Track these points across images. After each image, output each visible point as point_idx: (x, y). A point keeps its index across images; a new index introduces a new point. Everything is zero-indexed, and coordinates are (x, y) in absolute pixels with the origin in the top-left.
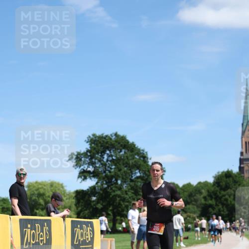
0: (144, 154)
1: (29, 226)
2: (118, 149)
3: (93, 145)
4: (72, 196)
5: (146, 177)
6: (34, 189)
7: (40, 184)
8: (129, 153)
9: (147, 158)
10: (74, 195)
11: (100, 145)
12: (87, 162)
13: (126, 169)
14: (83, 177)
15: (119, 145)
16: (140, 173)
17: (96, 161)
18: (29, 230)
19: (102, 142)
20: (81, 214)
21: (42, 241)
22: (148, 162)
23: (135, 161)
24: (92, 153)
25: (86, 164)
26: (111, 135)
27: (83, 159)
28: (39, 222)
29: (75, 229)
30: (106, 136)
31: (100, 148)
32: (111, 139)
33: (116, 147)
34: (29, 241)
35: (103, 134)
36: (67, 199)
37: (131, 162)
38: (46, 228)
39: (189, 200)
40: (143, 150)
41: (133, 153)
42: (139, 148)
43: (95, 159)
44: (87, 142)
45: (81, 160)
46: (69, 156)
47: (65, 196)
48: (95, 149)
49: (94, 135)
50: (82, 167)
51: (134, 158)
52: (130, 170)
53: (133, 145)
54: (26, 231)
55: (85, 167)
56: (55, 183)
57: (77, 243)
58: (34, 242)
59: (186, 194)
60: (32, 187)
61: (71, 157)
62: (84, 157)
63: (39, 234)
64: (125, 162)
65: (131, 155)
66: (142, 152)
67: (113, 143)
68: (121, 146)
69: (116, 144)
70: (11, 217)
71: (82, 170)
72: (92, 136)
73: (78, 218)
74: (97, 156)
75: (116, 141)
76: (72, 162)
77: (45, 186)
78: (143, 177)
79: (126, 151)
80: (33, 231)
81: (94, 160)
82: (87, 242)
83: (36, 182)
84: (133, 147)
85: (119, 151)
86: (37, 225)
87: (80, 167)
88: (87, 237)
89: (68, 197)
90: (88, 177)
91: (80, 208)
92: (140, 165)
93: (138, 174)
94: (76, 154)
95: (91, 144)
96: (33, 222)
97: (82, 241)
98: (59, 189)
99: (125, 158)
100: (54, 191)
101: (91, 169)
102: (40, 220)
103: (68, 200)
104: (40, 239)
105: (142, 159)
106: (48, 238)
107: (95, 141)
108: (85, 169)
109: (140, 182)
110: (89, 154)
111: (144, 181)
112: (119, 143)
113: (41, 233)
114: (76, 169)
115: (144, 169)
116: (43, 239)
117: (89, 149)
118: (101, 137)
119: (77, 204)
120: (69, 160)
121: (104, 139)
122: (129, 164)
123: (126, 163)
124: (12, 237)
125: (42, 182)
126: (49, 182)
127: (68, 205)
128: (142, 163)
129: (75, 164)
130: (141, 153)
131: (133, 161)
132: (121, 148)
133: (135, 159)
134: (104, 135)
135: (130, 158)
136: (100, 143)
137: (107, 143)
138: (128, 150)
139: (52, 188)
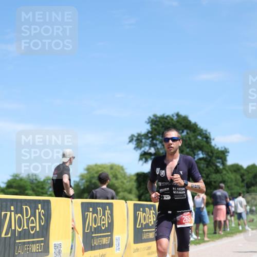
0: (206, 134)
1: (91, 209)
2: (180, 130)
3: (154, 126)
4: (132, 179)
5: (209, 158)
6: (94, 172)
7: (100, 166)
8: (191, 134)
9: (210, 139)
10: (135, 178)
11: (161, 126)
12: (147, 144)
13: (188, 150)
14: (144, 160)
15: (181, 126)
16: (203, 154)
17: (158, 142)
18: (91, 213)
19: (163, 123)
20: (143, 198)
21: (104, 224)
22: (211, 143)
23: (198, 142)
24: (153, 134)
25: (147, 145)
26: (173, 115)
27: (144, 141)
28: (101, 205)
29: (138, 212)
30: (168, 116)
31: (160, 129)
32: (172, 119)
33: (178, 128)
34: (91, 225)
35: (164, 115)
36: (127, 182)
37: (193, 143)
38: (108, 212)
39: (253, 182)
40: (206, 131)
41: (196, 134)
42: (202, 128)
43: (157, 140)
44: (148, 123)
45: (141, 142)
46: (130, 138)
47: (125, 179)
48: (155, 130)
49: (155, 116)
50: (143, 149)
51: (196, 139)
52: (193, 151)
53: (195, 125)
54: (87, 214)
55: (146, 149)
56: (115, 165)
57: (140, 227)
58: (95, 226)
59: (251, 175)
60: (91, 170)
61: (131, 138)
62: (145, 138)
63: (101, 218)
64: (187, 143)
65: (193, 136)
66: (204, 132)
67: (174, 123)
68: (183, 126)
69: (178, 124)
70: (73, 200)
71: (143, 153)
72: (152, 117)
73: (139, 200)
74: (158, 137)
75: (178, 122)
76: (133, 144)
77: (105, 168)
78: (206, 158)
79: (189, 131)
80: (95, 215)
81: (155, 142)
82: (150, 225)
83: (96, 165)
84: (195, 127)
85: (181, 131)
86: (99, 208)
87: (141, 148)
88: (150, 220)
89: (128, 179)
90: (149, 159)
91: (141, 192)
92: (203, 146)
93: (201, 156)
94: (136, 135)
95: (151, 125)
96: (95, 206)
97: (145, 225)
98: (119, 172)
99: (188, 139)
100: (114, 174)
101: (152, 150)
102: (102, 203)
103: (128, 184)
104: (102, 223)
105: (205, 139)
106: (110, 222)
107: (156, 121)
108: (146, 151)
109: (204, 164)
110: (150, 135)
111: (207, 163)
112: (181, 124)
113: (103, 217)
114: (136, 151)
115: (207, 150)
116: (104, 222)
117: (150, 130)
118: (163, 118)
119: (138, 187)
120: (130, 142)
121: (165, 120)
122: (191, 145)
123: (189, 144)
124: (73, 221)
125: (102, 165)
126: (109, 164)
127: (128, 188)
128: (205, 144)
129: (136, 146)
130: (204, 134)
131: (196, 142)
132: (183, 128)
133: (198, 140)
134: (166, 115)
135: (192, 139)
136: (161, 123)
137: (168, 123)
138: (190, 131)
139: (112, 171)
